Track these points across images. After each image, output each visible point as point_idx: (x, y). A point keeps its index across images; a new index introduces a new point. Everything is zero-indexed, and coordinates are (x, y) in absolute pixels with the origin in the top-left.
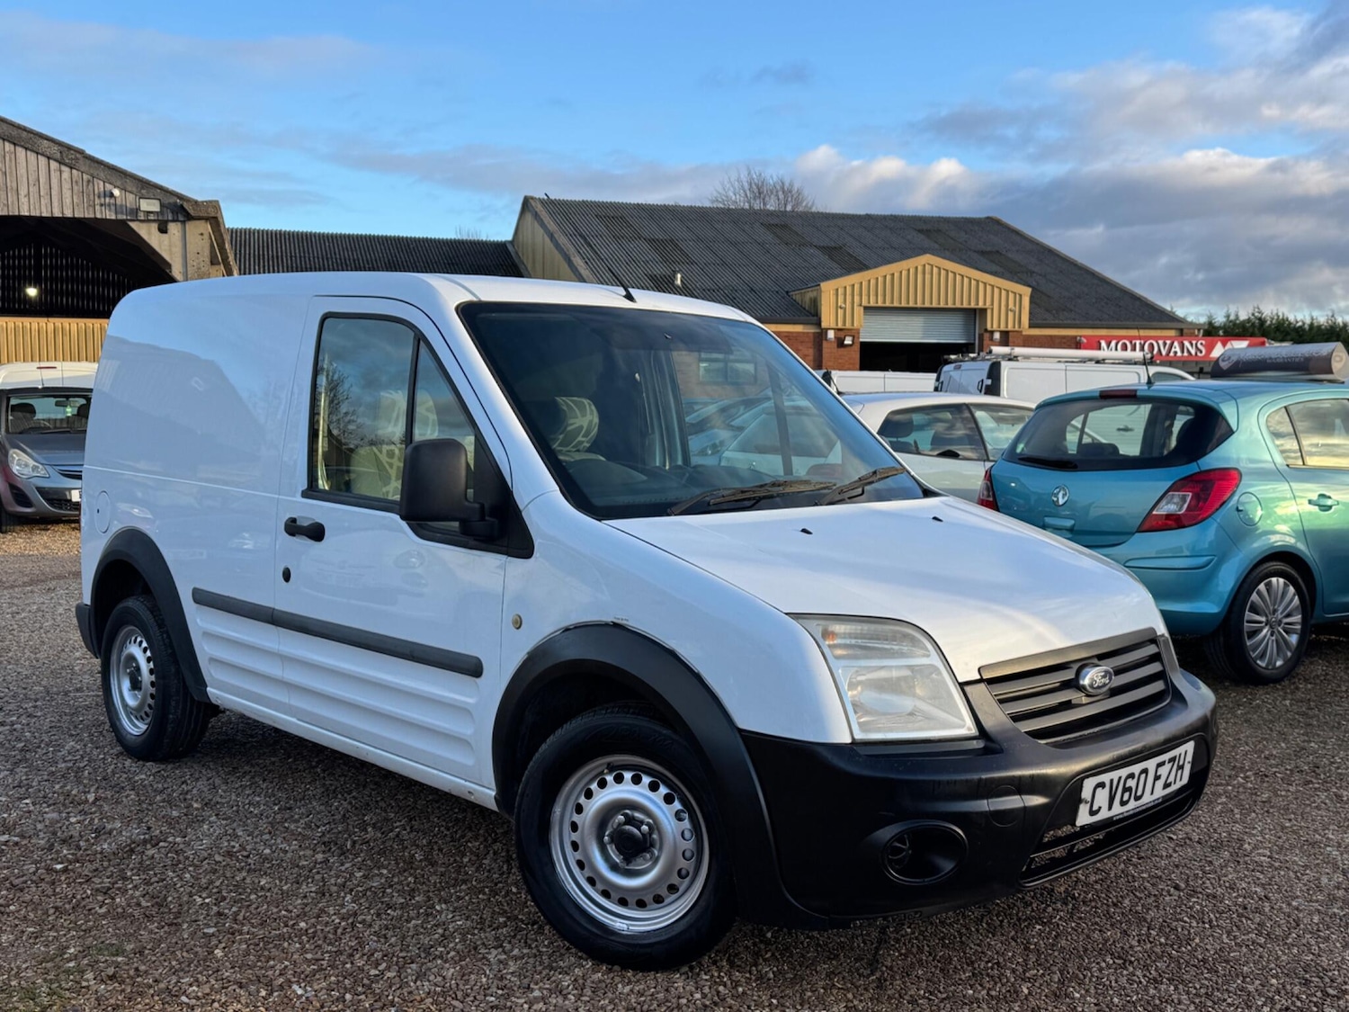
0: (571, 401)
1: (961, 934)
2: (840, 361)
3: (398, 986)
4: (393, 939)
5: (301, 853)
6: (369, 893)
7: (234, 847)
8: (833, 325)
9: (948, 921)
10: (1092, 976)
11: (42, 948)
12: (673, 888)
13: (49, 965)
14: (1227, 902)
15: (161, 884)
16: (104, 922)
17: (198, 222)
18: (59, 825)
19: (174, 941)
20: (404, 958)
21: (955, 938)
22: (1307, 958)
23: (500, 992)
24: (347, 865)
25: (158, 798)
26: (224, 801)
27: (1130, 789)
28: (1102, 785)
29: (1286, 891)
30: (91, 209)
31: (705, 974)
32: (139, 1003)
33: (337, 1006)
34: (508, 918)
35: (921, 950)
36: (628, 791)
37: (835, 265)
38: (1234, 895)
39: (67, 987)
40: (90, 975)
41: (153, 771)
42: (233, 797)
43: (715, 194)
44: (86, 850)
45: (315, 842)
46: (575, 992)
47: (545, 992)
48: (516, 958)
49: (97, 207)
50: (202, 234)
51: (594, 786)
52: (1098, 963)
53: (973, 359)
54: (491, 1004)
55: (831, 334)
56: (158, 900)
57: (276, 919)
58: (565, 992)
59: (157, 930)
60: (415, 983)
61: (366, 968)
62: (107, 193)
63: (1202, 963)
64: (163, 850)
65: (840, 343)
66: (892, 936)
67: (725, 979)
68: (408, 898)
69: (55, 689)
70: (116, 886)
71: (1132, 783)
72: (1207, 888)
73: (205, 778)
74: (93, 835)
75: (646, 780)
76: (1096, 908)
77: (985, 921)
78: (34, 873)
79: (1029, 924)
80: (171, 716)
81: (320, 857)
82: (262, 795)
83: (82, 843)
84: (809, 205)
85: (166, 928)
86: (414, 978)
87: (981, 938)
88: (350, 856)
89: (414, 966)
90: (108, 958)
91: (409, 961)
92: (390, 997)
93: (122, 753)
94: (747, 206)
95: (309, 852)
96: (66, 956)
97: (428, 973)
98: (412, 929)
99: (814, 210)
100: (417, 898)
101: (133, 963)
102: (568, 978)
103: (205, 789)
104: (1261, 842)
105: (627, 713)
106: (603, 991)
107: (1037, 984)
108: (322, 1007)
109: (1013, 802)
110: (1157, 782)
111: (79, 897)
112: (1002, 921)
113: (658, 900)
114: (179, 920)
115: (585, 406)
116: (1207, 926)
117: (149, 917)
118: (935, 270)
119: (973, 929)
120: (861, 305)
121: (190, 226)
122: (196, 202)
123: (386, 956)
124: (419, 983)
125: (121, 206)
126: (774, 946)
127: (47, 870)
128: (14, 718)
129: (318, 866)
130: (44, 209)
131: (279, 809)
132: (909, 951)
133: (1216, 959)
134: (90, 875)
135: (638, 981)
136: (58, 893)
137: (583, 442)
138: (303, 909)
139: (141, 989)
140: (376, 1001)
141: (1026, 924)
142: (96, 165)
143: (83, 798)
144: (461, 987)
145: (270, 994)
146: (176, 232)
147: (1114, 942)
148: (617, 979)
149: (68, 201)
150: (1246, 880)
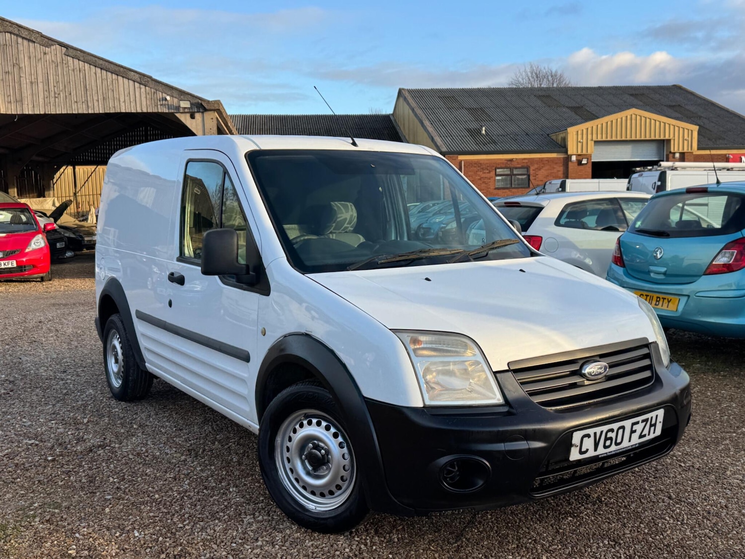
0: (342, 205)
1: (520, 520)
2: (580, 173)
3: (188, 534)
4: (199, 507)
5: (175, 455)
6: (199, 480)
7: (142, 451)
8: (575, 152)
9: (516, 512)
10: (591, 552)
11: (23, 503)
12: (339, 487)
13: (20, 512)
14: (699, 508)
15: (97, 470)
16: (59, 490)
17: (210, 112)
18: (62, 435)
19: (88, 502)
20: (199, 518)
21: (516, 522)
22: (736, 548)
23: (240, 541)
24: (195, 463)
25: (119, 422)
26: (150, 424)
27: (611, 439)
28: (588, 436)
29: (742, 503)
30: (156, 107)
31: (358, 538)
32: (54, 536)
33: (152, 544)
34: (265, 498)
35: (492, 529)
36: (314, 430)
37: (578, 117)
38: (705, 504)
39: (24, 525)
40: (37, 519)
41: (124, 407)
42: (156, 423)
43: (511, 80)
44: (69, 449)
45: (184, 449)
46: (281, 543)
47: (264, 543)
48: (258, 522)
49: (159, 106)
50: (212, 119)
51: (297, 427)
52: (598, 544)
53: (650, 170)
54: (232, 548)
55: (574, 158)
56: (91, 479)
57: (144, 492)
58: (275, 543)
59: (83, 496)
60: (198, 533)
61: (177, 523)
62: (164, 99)
63: (665, 547)
64: (106, 451)
65: (579, 163)
66: (478, 520)
67: (368, 541)
68: (218, 483)
69: (97, 361)
70: (74, 470)
71: (613, 435)
72: (689, 499)
73: (147, 411)
74: (75, 442)
75: (324, 424)
76: (612, 508)
77: (538, 513)
78: (38, 461)
79: (565, 517)
80: (131, 378)
81: (183, 458)
82: (171, 422)
83: (69, 446)
84: (567, 83)
85: (89, 494)
86: (199, 530)
87: (532, 523)
88: (199, 458)
89: (202, 523)
90: (51, 510)
91: (201, 520)
92: (182, 541)
93: (112, 397)
94: (530, 86)
95: (179, 455)
96: (31, 508)
97: (208, 528)
98: (212, 502)
99: (570, 85)
100: (222, 484)
101: (61, 514)
102: (280, 535)
103: (144, 418)
104: (739, 470)
105: (313, 385)
106: (296, 544)
107: (554, 555)
108: (144, 544)
109: (522, 445)
110: (633, 434)
111: (53, 475)
112: (549, 514)
113: (331, 493)
114: (96, 491)
115: (348, 206)
116: (679, 523)
117: (82, 488)
118: (638, 118)
119: (529, 518)
120: (592, 140)
121: (206, 114)
122: (209, 101)
123: (190, 516)
124: (200, 533)
125: (171, 105)
126: (406, 522)
127: (45, 460)
128: (70, 377)
129: (180, 463)
130: (132, 109)
131: (176, 430)
132: (484, 530)
133: (676, 545)
134: (64, 463)
135: (319, 539)
136: (45, 473)
137: (348, 227)
138: (161, 487)
139: (58, 528)
140: (174, 542)
141: (563, 516)
142: (157, 84)
143: (82, 421)
144: (221, 537)
145: (120, 535)
146: (199, 118)
147: (614, 530)
148: (308, 537)
149: (144, 103)
150: (719, 494)
